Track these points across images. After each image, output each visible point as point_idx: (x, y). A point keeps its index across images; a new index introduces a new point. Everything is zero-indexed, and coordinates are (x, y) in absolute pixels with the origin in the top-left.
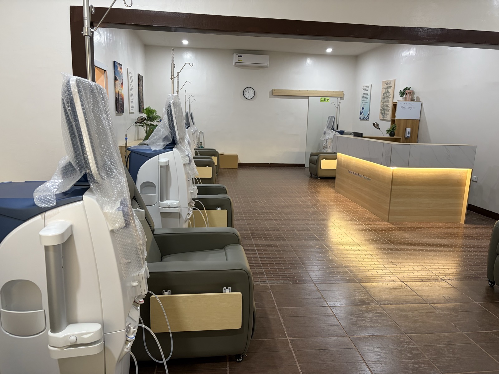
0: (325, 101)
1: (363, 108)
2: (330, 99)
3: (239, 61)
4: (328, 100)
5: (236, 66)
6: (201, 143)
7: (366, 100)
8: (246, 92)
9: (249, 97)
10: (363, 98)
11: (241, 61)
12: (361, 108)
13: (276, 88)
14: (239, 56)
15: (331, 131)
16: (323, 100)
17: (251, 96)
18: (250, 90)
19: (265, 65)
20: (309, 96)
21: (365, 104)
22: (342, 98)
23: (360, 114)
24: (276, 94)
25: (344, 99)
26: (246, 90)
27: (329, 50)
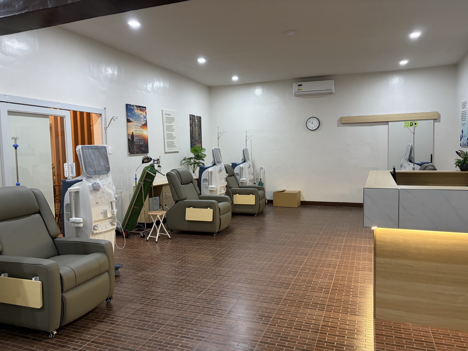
0: (411, 125)
1: (462, 131)
2: (419, 122)
3: (298, 90)
4: (416, 124)
5: (296, 96)
6: (261, 179)
7: (465, 120)
8: (309, 123)
9: (313, 128)
10: (462, 118)
11: (302, 90)
12: (461, 131)
13: (345, 116)
14: (298, 85)
15: (407, 163)
16: (408, 124)
17: (316, 127)
18: (314, 120)
19: (330, 91)
20: (388, 122)
21: (464, 126)
22: (437, 120)
23: (460, 139)
24: (345, 122)
25: (440, 122)
26: (309, 120)
27: (404, 63)
